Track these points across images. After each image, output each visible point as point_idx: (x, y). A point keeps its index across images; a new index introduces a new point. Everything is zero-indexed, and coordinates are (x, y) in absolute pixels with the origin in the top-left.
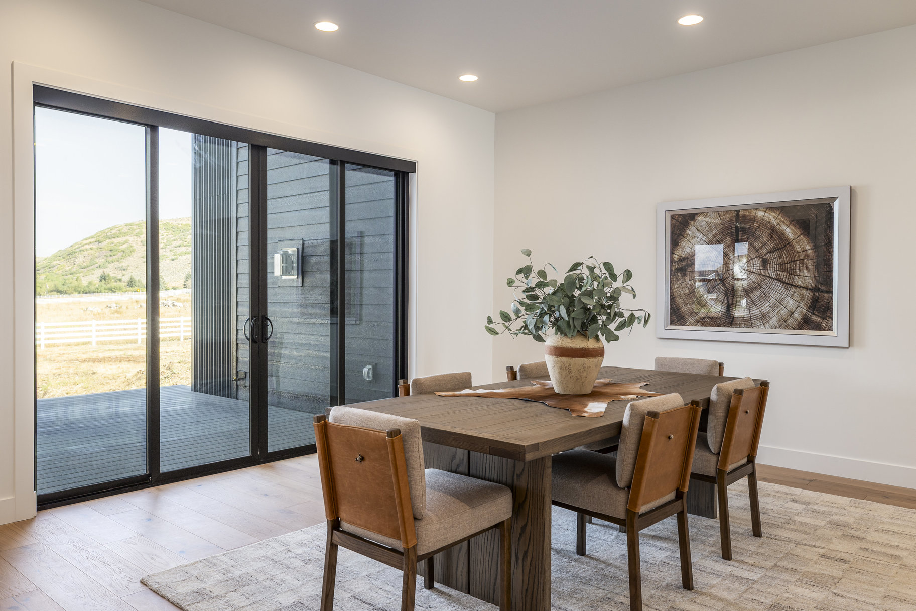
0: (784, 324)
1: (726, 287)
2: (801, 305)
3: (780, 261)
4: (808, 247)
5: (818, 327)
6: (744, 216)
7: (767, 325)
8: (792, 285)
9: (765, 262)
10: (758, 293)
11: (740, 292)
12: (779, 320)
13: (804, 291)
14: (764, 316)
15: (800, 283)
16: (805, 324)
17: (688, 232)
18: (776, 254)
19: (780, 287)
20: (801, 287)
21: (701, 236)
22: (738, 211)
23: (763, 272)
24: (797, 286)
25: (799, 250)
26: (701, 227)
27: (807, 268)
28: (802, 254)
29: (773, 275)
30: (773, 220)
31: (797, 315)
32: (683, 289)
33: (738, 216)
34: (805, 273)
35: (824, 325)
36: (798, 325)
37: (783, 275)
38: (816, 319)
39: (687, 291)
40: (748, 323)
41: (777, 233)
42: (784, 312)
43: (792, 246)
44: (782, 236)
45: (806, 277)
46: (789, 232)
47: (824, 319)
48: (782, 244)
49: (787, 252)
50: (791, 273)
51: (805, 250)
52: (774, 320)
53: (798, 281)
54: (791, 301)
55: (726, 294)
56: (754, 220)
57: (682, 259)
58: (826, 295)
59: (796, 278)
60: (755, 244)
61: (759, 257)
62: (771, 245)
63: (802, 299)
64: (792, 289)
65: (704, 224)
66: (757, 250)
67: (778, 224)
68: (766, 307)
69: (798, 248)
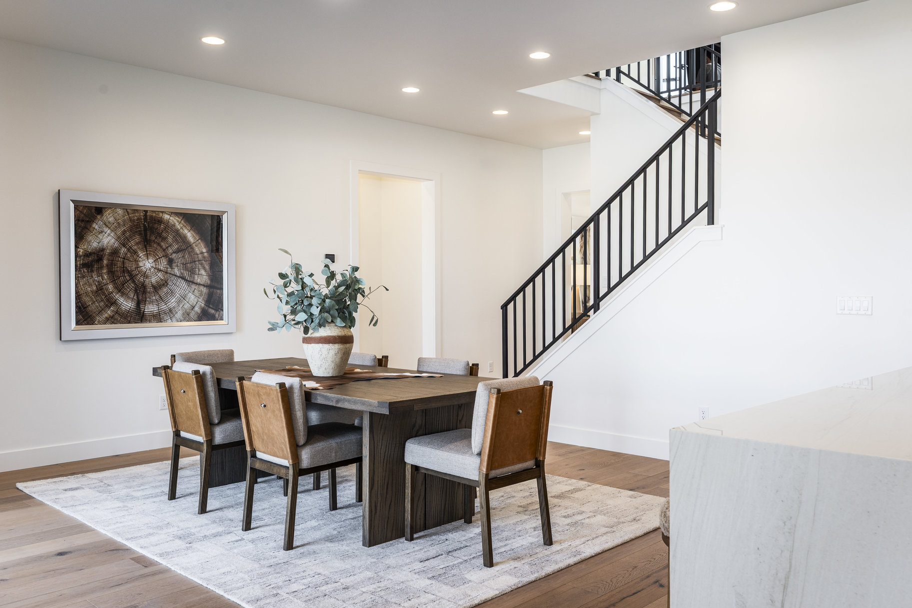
0: (187, 317)
1: (135, 284)
2: (200, 300)
3: (183, 261)
4: (204, 250)
5: (212, 318)
6: (151, 217)
7: (174, 319)
8: (193, 282)
9: (171, 262)
10: (165, 290)
11: (150, 289)
12: (183, 314)
13: (202, 288)
14: (170, 310)
15: (199, 281)
16: (205, 316)
17: (94, 225)
18: (180, 255)
19: (183, 284)
20: (200, 284)
21: (109, 231)
22: (146, 211)
23: (169, 270)
24: (197, 284)
25: (198, 252)
26: (109, 222)
27: (204, 268)
28: (200, 256)
29: (178, 273)
30: (177, 224)
31: (197, 309)
32: (90, 285)
33: (145, 215)
34: (203, 272)
35: (217, 316)
36: (198, 317)
37: (186, 274)
38: (213, 311)
39: (95, 288)
40: (158, 318)
41: (180, 236)
42: (187, 306)
43: (192, 248)
44: (184, 239)
45: (203, 277)
46: (190, 235)
47: (216, 310)
48: (185, 247)
49: (189, 253)
50: (192, 272)
51: (202, 253)
52: (179, 315)
53: (198, 280)
54: (193, 297)
55: (136, 291)
56: (160, 221)
57: (87, 255)
58: (218, 291)
59: (196, 276)
60: (162, 244)
61: (166, 256)
62: (176, 247)
63: (201, 295)
64: (194, 286)
65: (111, 219)
66: (164, 250)
67: (182, 228)
68: (172, 303)
69: (197, 250)
